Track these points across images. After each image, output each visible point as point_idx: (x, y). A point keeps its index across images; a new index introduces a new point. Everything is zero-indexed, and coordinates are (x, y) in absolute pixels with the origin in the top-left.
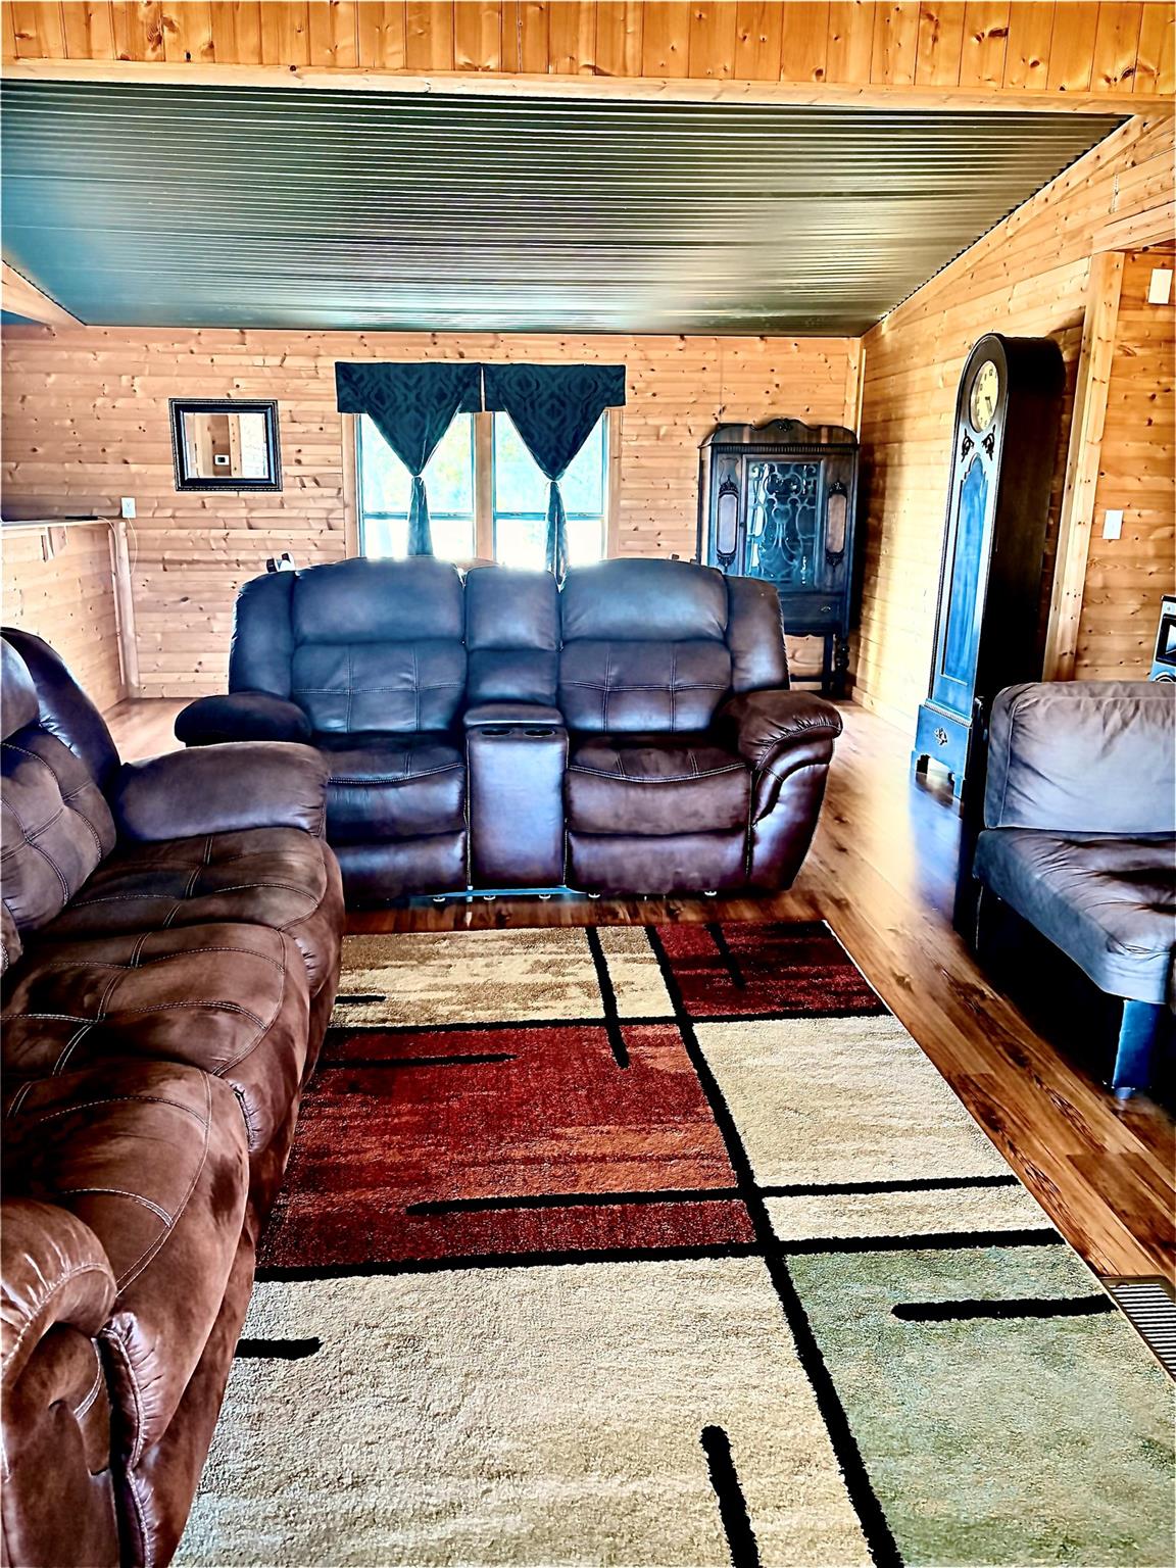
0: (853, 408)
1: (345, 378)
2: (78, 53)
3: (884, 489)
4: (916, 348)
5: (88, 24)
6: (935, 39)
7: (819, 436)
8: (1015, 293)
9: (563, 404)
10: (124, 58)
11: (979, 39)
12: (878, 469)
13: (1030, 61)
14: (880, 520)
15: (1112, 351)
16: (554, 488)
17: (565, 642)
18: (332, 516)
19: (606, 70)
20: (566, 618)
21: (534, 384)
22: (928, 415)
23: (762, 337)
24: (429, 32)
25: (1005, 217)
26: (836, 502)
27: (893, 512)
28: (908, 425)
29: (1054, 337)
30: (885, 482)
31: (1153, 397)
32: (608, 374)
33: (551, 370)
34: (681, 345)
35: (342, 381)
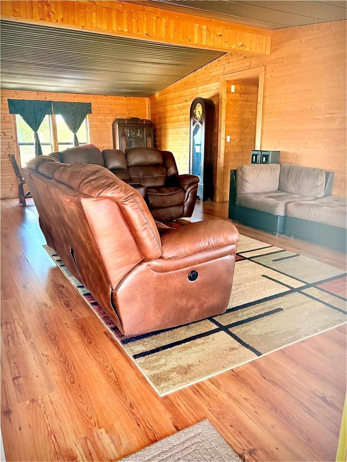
0: (148, 115)
1: (11, 104)
2: (29, 17)
3: (161, 135)
4: (168, 100)
5: (32, 10)
6: (210, 36)
7: (143, 122)
8: (198, 89)
9: (76, 113)
10: (41, 19)
11: (217, 36)
12: (158, 130)
13: (226, 42)
14: (160, 143)
15: (226, 102)
16: (75, 135)
17: (128, 167)
18: (10, 144)
19: (150, 35)
20: (128, 161)
21: (67, 108)
22: (174, 116)
23: (125, 97)
24: (113, 22)
25: (194, 72)
26: (149, 138)
27: (165, 140)
28: (168, 119)
29: (211, 99)
30: (161, 133)
31: (233, 112)
32: (87, 105)
33: (71, 103)
34: (105, 98)
35: (10, 105)
